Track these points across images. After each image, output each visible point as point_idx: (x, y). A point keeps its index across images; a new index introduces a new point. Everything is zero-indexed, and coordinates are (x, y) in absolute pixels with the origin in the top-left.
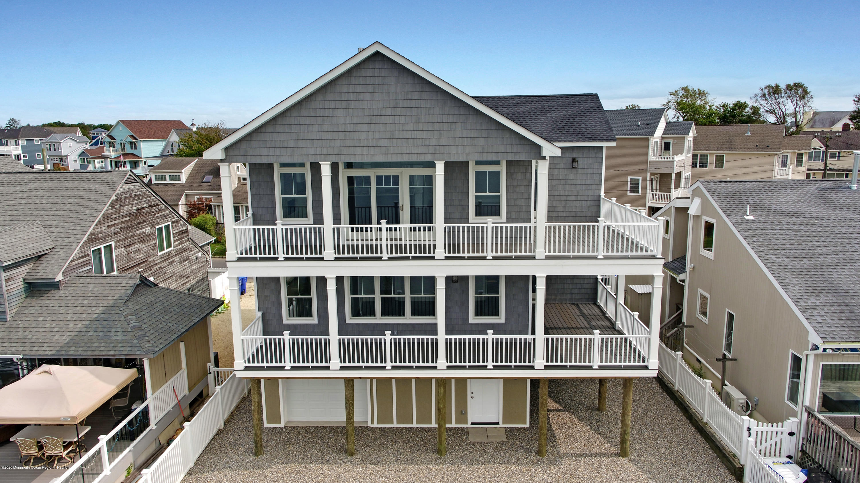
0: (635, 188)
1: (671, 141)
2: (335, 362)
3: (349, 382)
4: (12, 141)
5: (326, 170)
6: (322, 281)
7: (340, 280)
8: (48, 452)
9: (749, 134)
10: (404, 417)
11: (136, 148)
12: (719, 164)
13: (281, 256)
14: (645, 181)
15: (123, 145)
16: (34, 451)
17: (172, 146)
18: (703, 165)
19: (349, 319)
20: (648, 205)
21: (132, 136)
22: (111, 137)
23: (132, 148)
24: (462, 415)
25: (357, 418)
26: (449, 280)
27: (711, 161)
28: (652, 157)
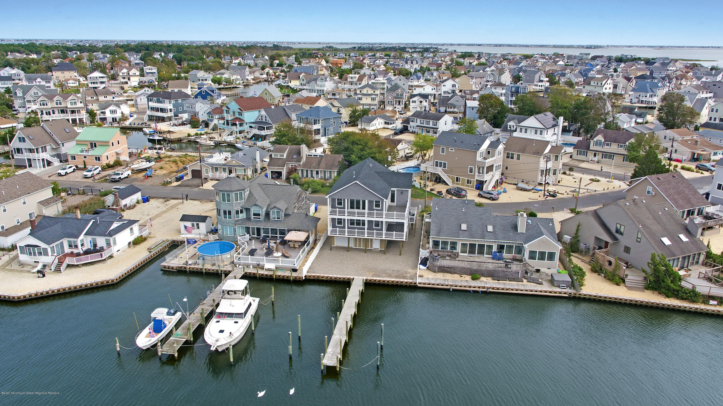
0: (471, 171)
1: (490, 150)
2: (346, 234)
3: (349, 238)
4: (167, 101)
5: (346, 200)
6: (344, 220)
7: (348, 219)
8: (295, 246)
9: (534, 145)
10: (360, 246)
11: (241, 115)
12: (518, 158)
13: (338, 214)
14: (475, 168)
15: (234, 113)
16: (293, 246)
17: (262, 117)
18: (512, 158)
19: (349, 226)
20: (476, 179)
21: (240, 109)
22: (227, 107)
23: (239, 115)
24: (371, 246)
25: (350, 246)
26: (368, 221)
27: (515, 157)
28: (479, 159)
